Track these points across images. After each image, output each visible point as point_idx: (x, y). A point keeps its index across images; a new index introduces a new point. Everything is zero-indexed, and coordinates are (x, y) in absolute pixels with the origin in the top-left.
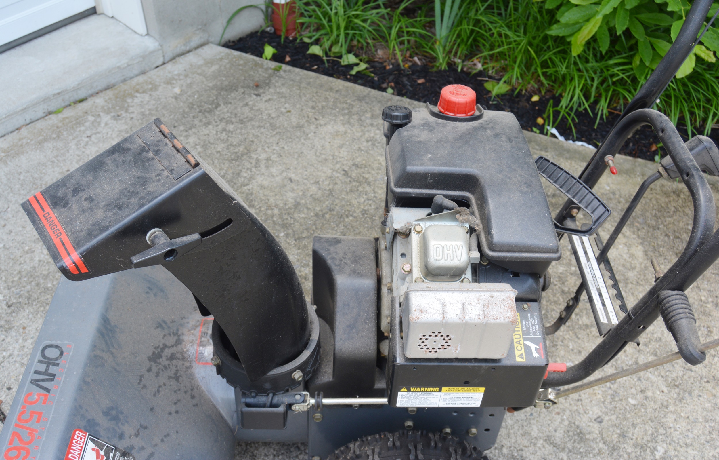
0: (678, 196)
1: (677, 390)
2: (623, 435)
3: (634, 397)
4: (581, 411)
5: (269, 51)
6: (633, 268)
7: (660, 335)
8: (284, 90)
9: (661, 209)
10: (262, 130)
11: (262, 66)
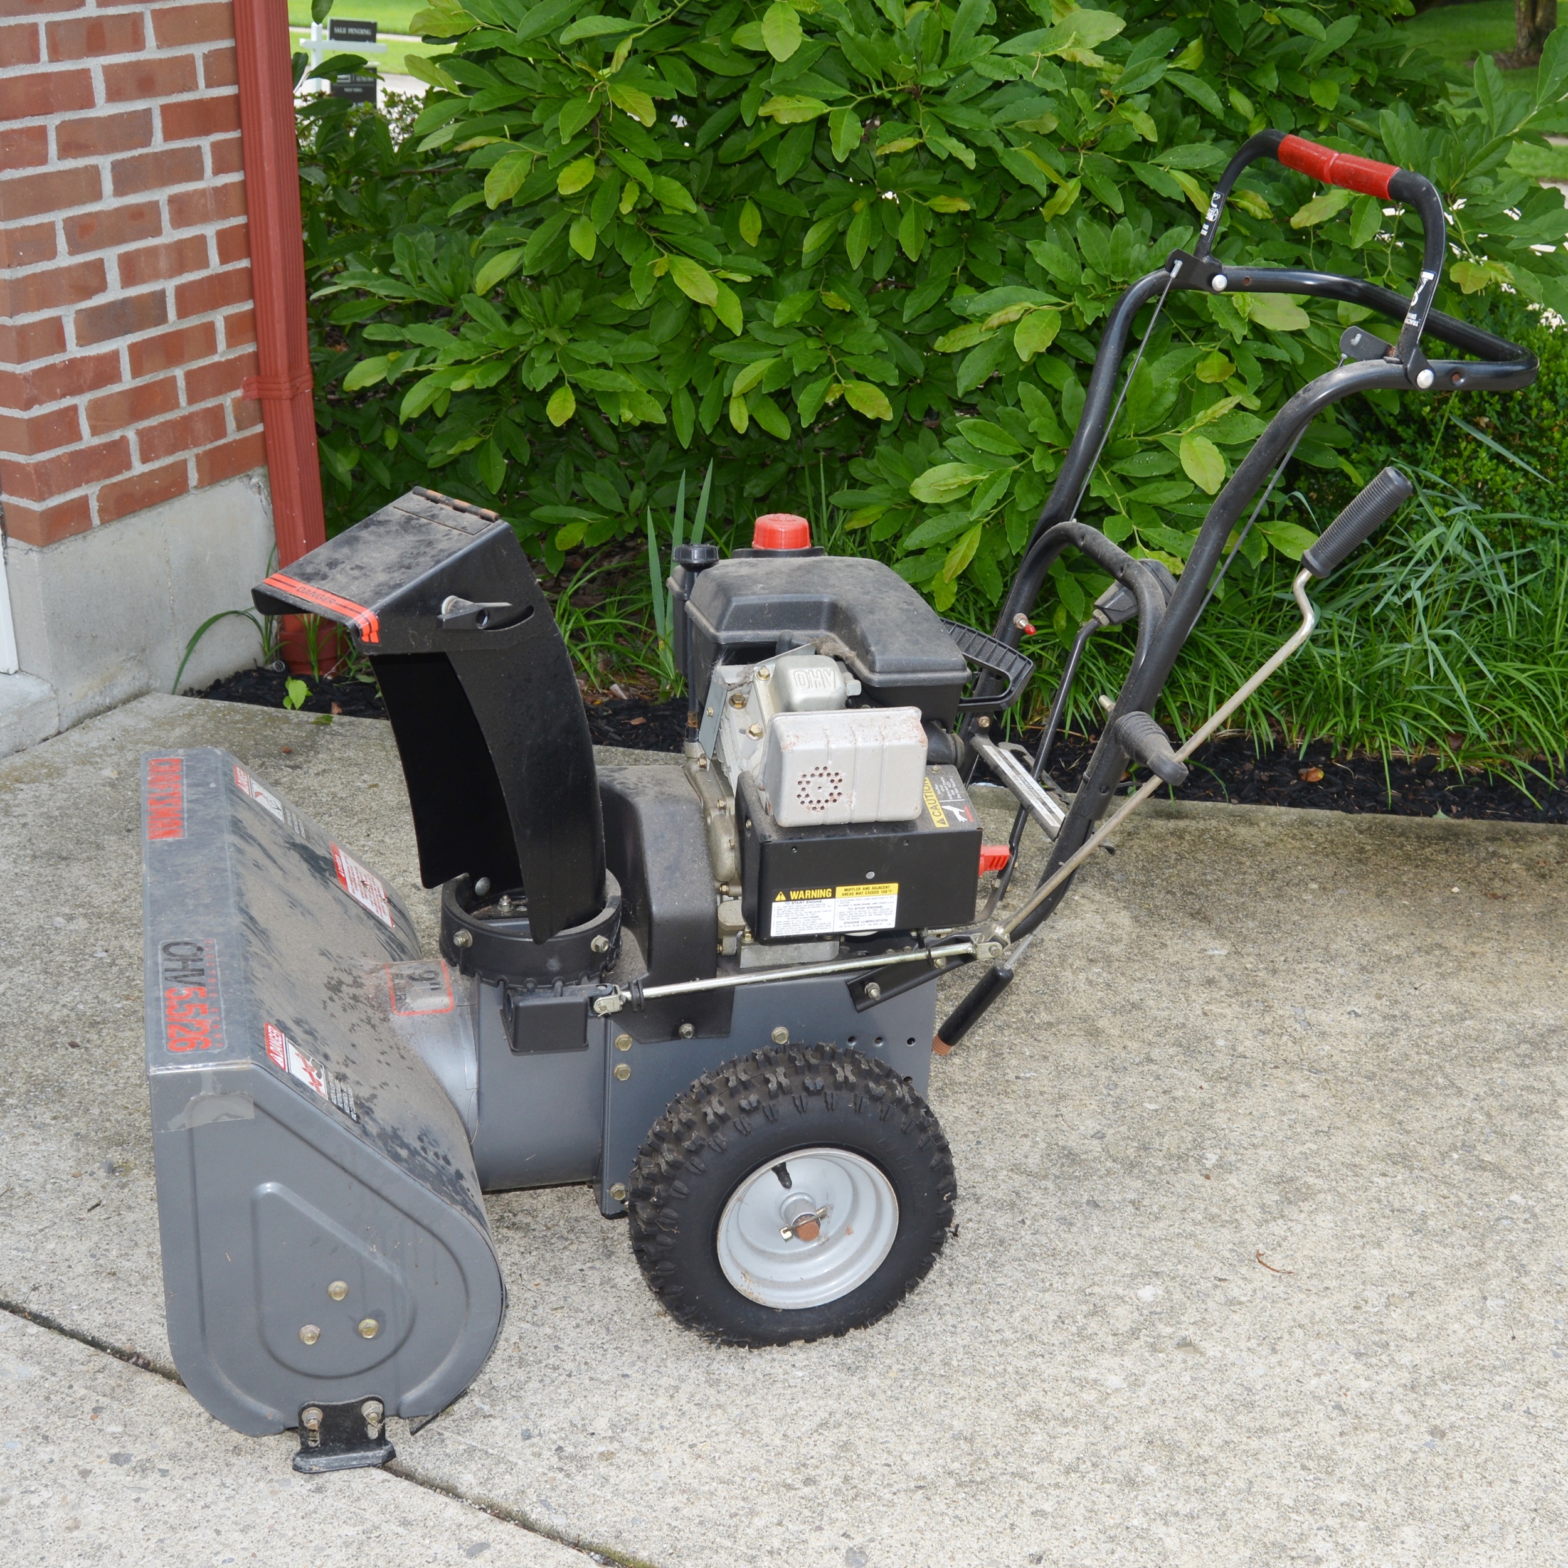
0: (1181, 838)
1: (1225, 1084)
2: (1145, 1148)
3: (1151, 1099)
4: (1065, 1128)
5: (297, 690)
6: (1118, 941)
7: (1182, 1020)
8: (351, 753)
9: (1152, 859)
10: (326, 818)
11: (287, 720)
